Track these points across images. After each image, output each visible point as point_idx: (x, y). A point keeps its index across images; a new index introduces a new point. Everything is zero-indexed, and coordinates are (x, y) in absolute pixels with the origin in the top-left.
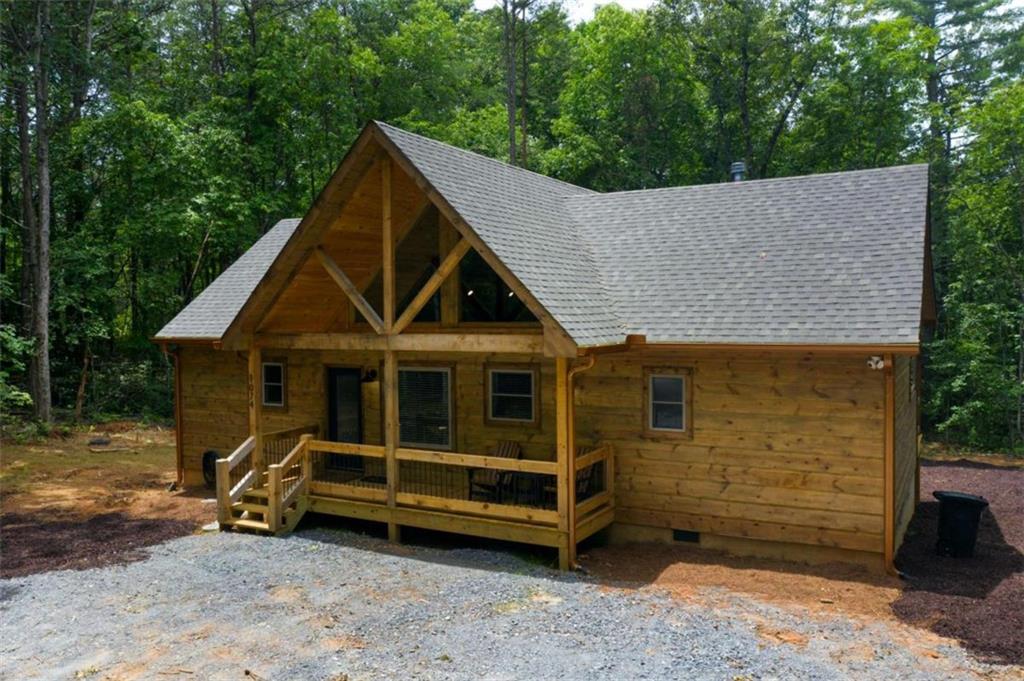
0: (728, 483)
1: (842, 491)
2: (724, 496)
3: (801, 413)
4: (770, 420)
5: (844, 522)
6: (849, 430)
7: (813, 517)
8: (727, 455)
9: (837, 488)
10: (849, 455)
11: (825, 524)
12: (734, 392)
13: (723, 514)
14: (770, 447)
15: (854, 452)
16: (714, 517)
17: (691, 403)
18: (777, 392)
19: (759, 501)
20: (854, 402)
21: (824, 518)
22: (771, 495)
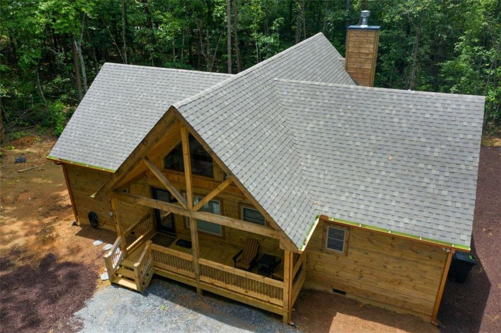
0: (362, 276)
1: (417, 290)
2: (360, 281)
3: (403, 257)
4: (387, 257)
5: (416, 302)
6: (425, 268)
7: (401, 297)
8: (364, 266)
9: (414, 288)
10: (424, 278)
11: (407, 300)
12: (370, 241)
13: (358, 287)
14: (385, 267)
15: (426, 277)
16: (354, 288)
17: (347, 242)
18: (393, 246)
19: (376, 286)
20: (431, 258)
21: (406, 298)
22: (382, 285)
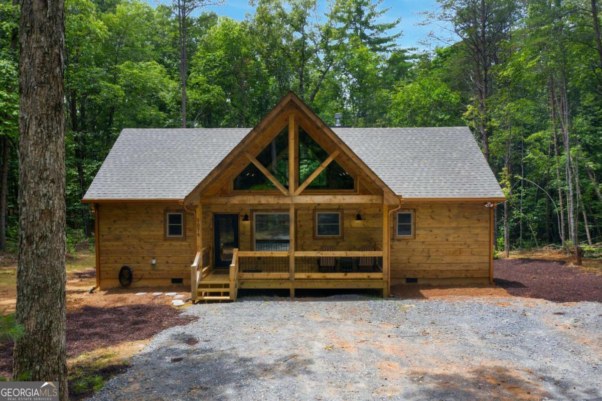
0: (430, 256)
1: (474, 255)
2: (429, 262)
3: (460, 226)
4: (447, 229)
5: (475, 267)
6: (477, 231)
7: (463, 266)
8: (430, 245)
9: (472, 254)
10: (477, 241)
11: (468, 268)
12: (432, 218)
13: (428, 269)
14: (447, 240)
15: (479, 239)
16: (424, 271)
17: (415, 224)
18: (450, 217)
19: (443, 262)
20: (479, 220)
21: (468, 266)
22: (448, 259)
